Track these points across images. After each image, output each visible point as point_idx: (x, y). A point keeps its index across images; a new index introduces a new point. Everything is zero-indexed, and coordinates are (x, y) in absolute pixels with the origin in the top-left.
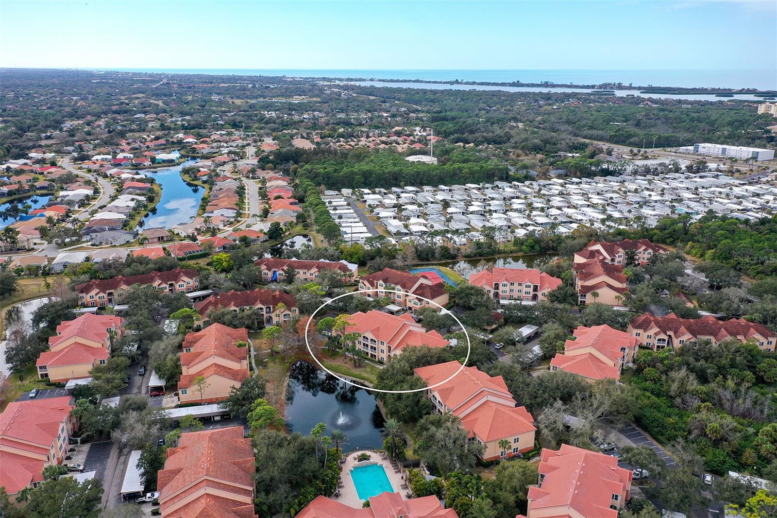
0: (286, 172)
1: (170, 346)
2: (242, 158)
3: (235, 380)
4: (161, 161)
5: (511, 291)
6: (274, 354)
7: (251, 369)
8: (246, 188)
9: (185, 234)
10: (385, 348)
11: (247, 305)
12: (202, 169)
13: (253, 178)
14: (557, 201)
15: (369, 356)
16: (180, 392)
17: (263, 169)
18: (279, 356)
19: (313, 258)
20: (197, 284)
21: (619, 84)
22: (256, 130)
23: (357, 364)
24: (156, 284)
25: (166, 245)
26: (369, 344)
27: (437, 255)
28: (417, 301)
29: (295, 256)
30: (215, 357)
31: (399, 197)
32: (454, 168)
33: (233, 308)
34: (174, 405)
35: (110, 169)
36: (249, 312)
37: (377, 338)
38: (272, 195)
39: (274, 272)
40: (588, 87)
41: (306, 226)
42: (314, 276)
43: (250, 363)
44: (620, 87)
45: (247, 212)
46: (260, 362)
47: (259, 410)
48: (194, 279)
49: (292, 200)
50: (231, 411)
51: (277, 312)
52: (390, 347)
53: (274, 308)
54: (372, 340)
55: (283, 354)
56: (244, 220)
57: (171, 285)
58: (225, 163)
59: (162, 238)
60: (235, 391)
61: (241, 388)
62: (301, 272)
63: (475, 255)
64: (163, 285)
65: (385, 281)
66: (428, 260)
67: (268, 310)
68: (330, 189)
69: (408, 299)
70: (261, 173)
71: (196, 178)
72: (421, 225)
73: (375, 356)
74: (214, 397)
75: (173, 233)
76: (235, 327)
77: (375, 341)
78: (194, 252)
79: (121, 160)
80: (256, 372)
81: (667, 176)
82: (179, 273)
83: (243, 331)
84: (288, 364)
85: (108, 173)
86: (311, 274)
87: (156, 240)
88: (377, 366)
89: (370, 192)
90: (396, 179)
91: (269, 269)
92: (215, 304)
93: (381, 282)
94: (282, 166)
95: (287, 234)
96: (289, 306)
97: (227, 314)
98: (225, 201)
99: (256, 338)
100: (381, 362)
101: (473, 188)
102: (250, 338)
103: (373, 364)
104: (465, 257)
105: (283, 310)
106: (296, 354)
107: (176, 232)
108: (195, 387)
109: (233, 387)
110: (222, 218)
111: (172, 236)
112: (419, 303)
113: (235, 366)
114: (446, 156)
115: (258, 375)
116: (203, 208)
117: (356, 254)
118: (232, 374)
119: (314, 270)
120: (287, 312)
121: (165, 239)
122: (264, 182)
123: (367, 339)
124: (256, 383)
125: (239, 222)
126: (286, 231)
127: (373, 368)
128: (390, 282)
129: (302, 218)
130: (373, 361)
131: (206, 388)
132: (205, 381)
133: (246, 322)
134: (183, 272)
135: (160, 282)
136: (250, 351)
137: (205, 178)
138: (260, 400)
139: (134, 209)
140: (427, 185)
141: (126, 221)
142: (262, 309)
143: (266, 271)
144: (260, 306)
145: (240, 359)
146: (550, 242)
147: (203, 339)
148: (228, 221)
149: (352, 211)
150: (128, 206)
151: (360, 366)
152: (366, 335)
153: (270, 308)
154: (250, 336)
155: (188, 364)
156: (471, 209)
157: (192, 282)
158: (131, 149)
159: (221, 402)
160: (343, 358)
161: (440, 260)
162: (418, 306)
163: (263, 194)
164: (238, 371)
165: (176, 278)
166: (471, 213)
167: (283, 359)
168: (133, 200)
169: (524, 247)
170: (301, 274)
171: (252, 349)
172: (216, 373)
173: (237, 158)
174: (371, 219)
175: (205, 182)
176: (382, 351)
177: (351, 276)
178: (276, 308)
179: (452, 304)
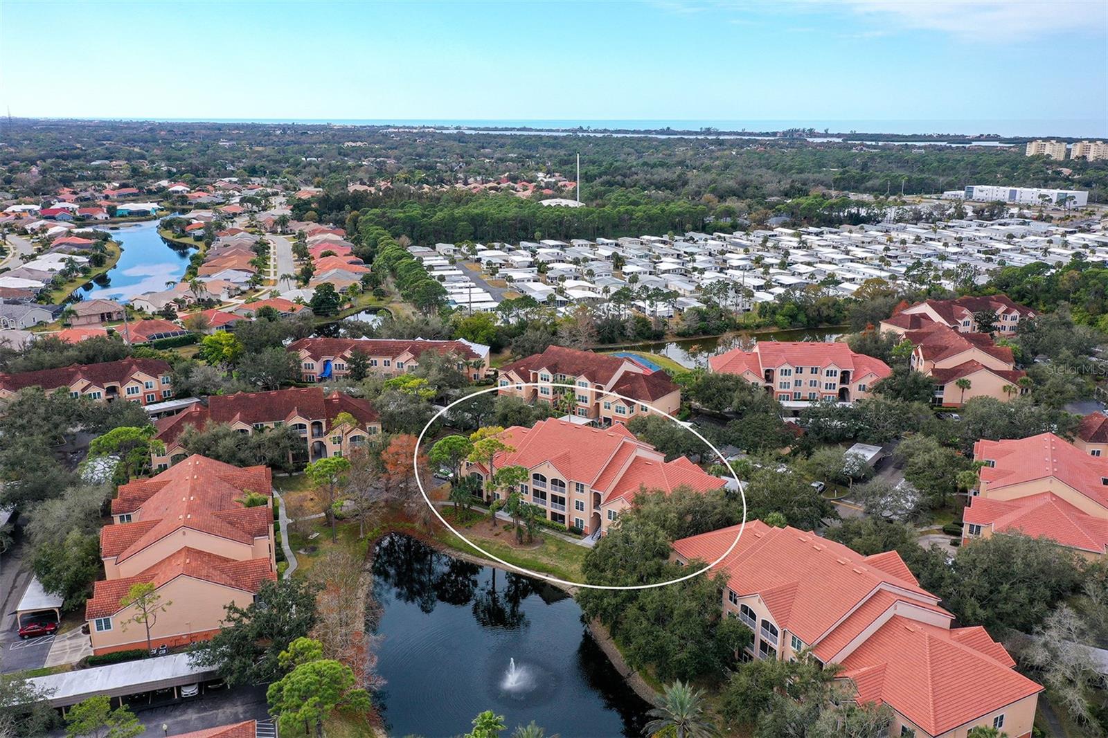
0: (340, 223)
1: (77, 510)
2: (264, 209)
3: (238, 587)
4: (126, 213)
5: (798, 383)
6: (332, 521)
7: (280, 557)
8: (271, 246)
9: (155, 310)
10: (586, 497)
11: (271, 419)
12: (194, 222)
13: (283, 233)
14: (797, 255)
15: (549, 518)
16: (93, 624)
17: (300, 220)
18: (346, 526)
19: (401, 336)
20: (167, 387)
21: (811, 130)
22: (288, 176)
23: (525, 538)
24: (77, 387)
25: (113, 327)
26: (549, 490)
27: (629, 332)
28: (623, 405)
29: (366, 334)
30: (188, 531)
31: (534, 253)
32: (619, 212)
33: (240, 426)
34: (78, 658)
35: (33, 221)
36: (275, 432)
37: (567, 477)
38: (316, 254)
39: (327, 363)
40: (767, 134)
41: (381, 295)
42: (405, 368)
43: (278, 544)
44: (812, 133)
45: (272, 277)
46: (300, 540)
47: (301, 674)
48: (161, 377)
49: (353, 258)
50: (227, 670)
51: (337, 432)
52: (597, 498)
53: (329, 424)
54: (554, 482)
55: (353, 521)
56: (266, 288)
57: (112, 390)
58: (235, 215)
59: (109, 315)
60: (236, 616)
61: (253, 607)
62: (380, 361)
63: (696, 333)
64: (94, 390)
65: (554, 369)
66: (612, 341)
67: (316, 431)
68: (416, 243)
69: (602, 402)
70: (296, 226)
71: (184, 234)
72: (583, 290)
73: (562, 517)
74: (184, 631)
75: (132, 307)
76: (243, 463)
77: (562, 485)
78: (167, 335)
79: (57, 211)
80: (293, 563)
81: (949, 224)
82: (130, 365)
83: (260, 471)
84: (365, 544)
85: (28, 227)
86: (400, 365)
87: (97, 319)
88: (570, 540)
89: (484, 247)
90: (525, 229)
91: (316, 357)
92: (199, 420)
93: (544, 372)
94: (333, 215)
95: (347, 306)
96: (361, 418)
97: (225, 436)
98: (232, 260)
99: (292, 489)
100: (577, 531)
101: (654, 241)
102: (277, 489)
103: (559, 536)
104: (679, 335)
105: (349, 427)
106: (384, 519)
107: (137, 307)
108: (130, 612)
109: (232, 608)
110: (227, 284)
111: (130, 312)
112: (627, 409)
113: (238, 551)
114: (599, 201)
115: (297, 573)
116: (192, 271)
117: (484, 328)
118: (232, 573)
119: (406, 356)
120: (358, 432)
121: (115, 317)
122: (301, 235)
123: (544, 480)
124: (292, 594)
125: (257, 291)
126: (344, 301)
127: (560, 545)
128: (562, 370)
129: (371, 282)
130: (558, 529)
131: (159, 613)
132: (157, 593)
133: (269, 455)
134: (138, 365)
135: (86, 383)
136: (276, 517)
137: (199, 233)
138: (301, 642)
139: (63, 273)
140: (578, 238)
141: (42, 291)
142: (302, 426)
143: (311, 361)
144: (298, 420)
145: (251, 535)
146: (824, 308)
147: (162, 491)
148: (238, 289)
149: (461, 272)
150: (53, 270)
151: (531, 542)
152: (541, 471)
153: (319, 424)
154: (277, 484)
155: (119, 551)
156: (662, 267)
157: (157, 384)
158: (77, 199)
159: (200, 648)
160: (488, 525)
161: (634, 341)
162: (627, 416)
163: (301, 252)
164: (246, 564)
165: (123, 377)
166: (665, 272)
167: (354, 532)
168: (62, 260)
169: (779, 318)
170: (380, 366)
171: (282, 512)
172: (188, 573)
173: (255, 208)
174: (496, 284)
175: (198, 239)
176: (580, 506)
177: (478, 366)
178: (335, 422)
179: (688, 411)
